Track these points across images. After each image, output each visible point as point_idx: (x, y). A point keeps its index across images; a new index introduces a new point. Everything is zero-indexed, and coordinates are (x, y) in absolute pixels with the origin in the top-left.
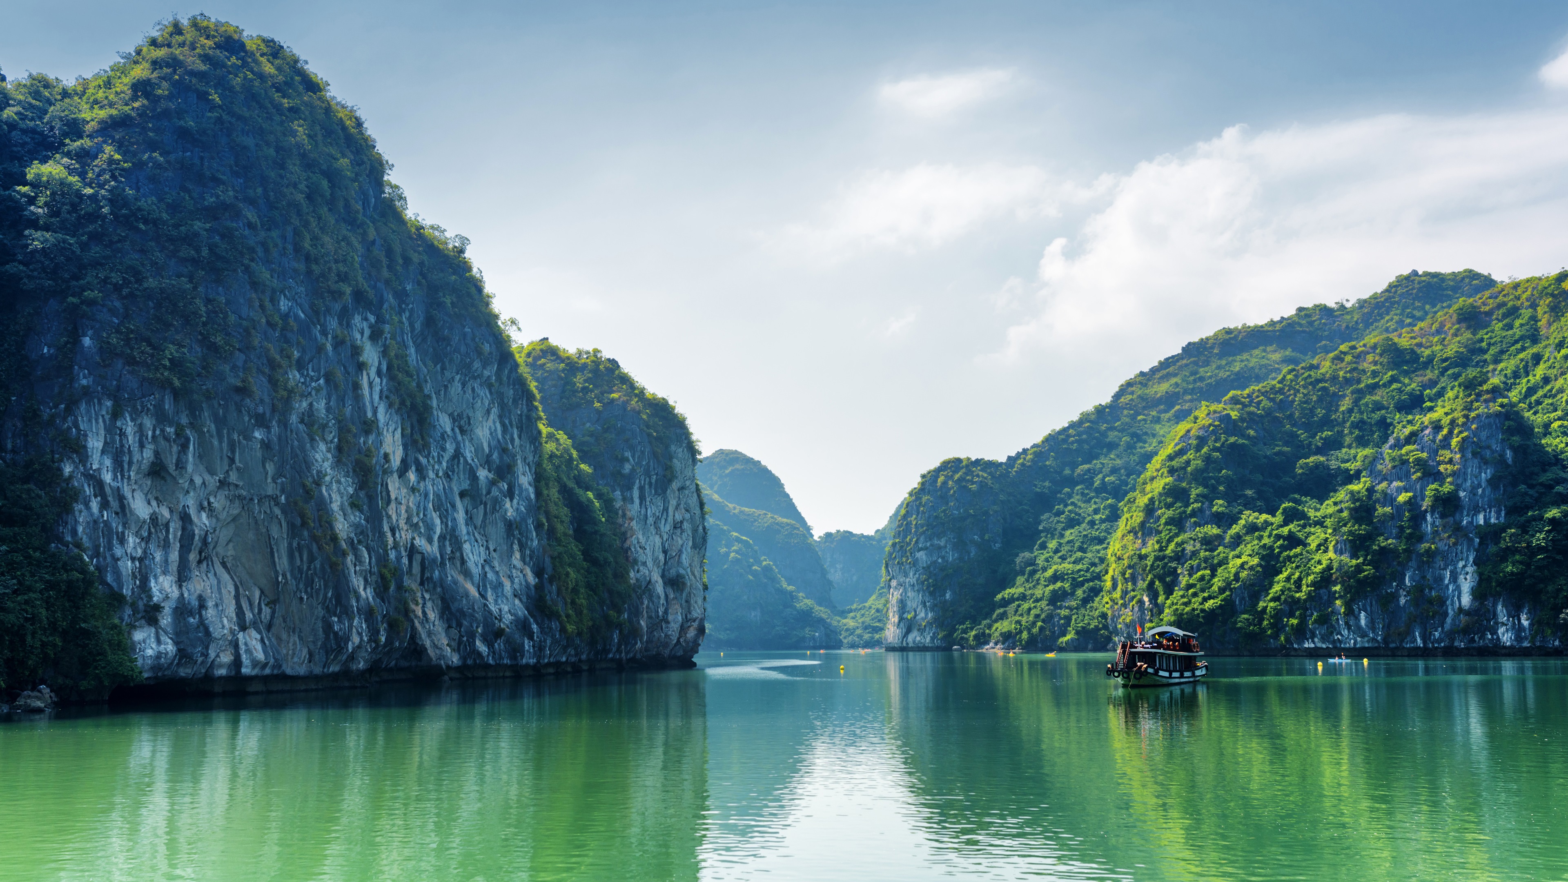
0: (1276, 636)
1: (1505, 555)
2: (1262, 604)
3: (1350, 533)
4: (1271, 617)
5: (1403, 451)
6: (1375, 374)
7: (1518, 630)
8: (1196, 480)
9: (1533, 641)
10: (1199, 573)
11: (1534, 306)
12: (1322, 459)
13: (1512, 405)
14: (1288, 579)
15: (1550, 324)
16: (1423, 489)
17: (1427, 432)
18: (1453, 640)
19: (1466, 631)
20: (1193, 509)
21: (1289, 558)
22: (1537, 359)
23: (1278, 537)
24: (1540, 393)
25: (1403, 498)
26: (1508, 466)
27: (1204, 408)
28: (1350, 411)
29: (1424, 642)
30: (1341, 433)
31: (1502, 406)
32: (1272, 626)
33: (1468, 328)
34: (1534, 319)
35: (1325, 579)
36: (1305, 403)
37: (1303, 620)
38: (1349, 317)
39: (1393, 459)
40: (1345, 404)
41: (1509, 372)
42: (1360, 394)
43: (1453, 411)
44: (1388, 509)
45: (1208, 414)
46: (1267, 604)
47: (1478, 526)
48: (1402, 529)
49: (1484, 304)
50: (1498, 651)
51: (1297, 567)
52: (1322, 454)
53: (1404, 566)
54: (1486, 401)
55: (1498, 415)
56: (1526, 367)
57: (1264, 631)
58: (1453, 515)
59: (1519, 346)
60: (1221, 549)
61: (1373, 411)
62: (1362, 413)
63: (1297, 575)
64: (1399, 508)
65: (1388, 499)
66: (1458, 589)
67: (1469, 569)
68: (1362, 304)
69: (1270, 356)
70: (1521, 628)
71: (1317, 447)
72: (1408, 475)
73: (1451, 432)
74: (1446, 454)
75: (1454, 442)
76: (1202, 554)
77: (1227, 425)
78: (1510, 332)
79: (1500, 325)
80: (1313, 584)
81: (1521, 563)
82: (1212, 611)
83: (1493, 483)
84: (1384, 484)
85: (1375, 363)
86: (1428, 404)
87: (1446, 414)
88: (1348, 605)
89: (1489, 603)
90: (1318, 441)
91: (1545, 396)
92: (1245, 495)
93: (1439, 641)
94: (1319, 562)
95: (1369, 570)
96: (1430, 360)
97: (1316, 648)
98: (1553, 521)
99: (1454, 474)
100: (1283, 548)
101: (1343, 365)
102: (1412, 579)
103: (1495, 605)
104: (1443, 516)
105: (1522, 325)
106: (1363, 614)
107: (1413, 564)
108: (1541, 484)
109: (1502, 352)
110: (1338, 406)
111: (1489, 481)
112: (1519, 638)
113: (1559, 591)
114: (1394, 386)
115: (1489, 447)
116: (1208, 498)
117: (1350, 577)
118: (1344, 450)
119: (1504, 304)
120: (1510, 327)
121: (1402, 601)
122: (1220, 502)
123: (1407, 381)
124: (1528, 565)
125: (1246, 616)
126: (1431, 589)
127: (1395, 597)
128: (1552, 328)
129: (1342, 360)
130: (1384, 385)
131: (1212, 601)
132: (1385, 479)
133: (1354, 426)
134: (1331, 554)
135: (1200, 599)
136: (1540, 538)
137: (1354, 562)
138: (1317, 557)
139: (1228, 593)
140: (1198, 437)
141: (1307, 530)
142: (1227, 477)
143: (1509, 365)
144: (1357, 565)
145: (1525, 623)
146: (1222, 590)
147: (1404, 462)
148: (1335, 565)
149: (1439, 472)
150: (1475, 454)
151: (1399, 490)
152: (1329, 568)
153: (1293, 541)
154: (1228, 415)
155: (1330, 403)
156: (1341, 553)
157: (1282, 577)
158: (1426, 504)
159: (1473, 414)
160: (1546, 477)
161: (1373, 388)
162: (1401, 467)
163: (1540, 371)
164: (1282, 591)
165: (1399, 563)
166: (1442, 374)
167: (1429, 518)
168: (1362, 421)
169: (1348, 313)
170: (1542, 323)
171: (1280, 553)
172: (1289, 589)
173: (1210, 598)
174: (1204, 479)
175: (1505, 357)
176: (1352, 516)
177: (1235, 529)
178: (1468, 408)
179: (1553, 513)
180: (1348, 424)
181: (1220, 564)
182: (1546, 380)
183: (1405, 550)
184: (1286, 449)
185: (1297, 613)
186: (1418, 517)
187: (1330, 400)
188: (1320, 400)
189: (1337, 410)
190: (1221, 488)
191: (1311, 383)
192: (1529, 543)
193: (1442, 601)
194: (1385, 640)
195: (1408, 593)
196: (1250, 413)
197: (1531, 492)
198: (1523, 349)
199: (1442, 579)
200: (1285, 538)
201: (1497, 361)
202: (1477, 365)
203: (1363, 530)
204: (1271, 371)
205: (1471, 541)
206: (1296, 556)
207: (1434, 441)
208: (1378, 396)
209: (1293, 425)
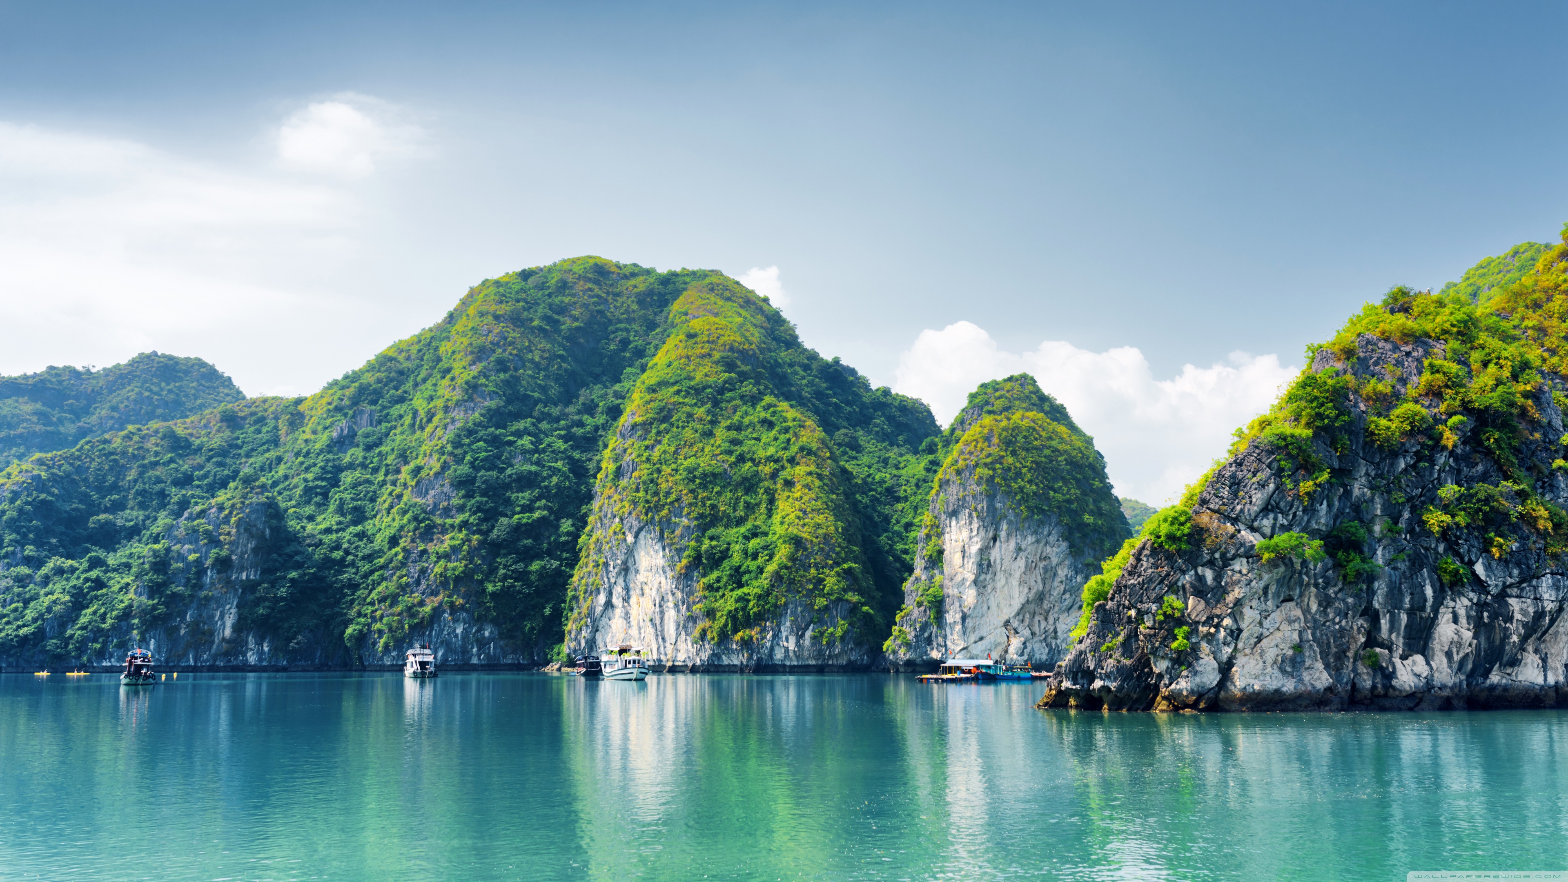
0: (78, 657)
1: (258, 602)
2: (69, 632)
3: (150, 580)
4: (77, 642)
5: (195, 523)
6: (156, 454)
7: (261, 653)
8: (9, 527)
9: (270, 662)
10: (13, 606)
11: (276, 418)
12: (111, 517)
13: (274, 498)
14: (95, 613)
15: (287, 435)
16: (207, 552)
17: (213, 510)
18: (215, 660)
19: (226, 654)
20: (7, 552)
21: (96, 597)
22: (279, 460)
23: (87, 580)
24: (281, 486)
25: (192, 557)
26: (266, 540)
27: (15, 466)
28: (136, 481)
29: (195, 662)
30: (125, 498)
31: (267, 498)
32: (77, 649)
33: (228, 427)
34: (276, 428)
35: (127, 614)
36: (99, 470)
37: (105, 645)
38: (95, 382)
39: (187, 529)
40: (132, 475)
41: (257, 466)
42: (144, 469)
43: (233, 497)
44: (180, 565)
45: (20, 472)
46: (74, 632)
47: (242, 581)
48: (189, 579)
49: (241, 410)
50: (246, 668)
51: (103, 604)
52: (110, 514)
53: (187, 607)
54: (257, 493)
55: (264, 504)
56: (270, 464)
57: (69, 653)
58: (226, 572)
59: (265, 447)
60: (31, 586)
61: (155, 484)
62: (145, 484)
63: (103, 610)
64: (188, 565)
65: (181, 557)
66: (224, 624)
67: (233, 611)
68: (107, 372)
69: (22, 407)
70: (263, 652)
71: (106, 506)
72: (197, 541)
73: (231, 513)
74: (226, 528)
75: (233, 520)
76: (16, 590)
77: (39, 484)
78: (260, 436)
79: (252, 429)
80: (117, 617)
81: (268, 607)
82: (26, 637)
83: (255, 550)
84: (178, 546)
85: (157, 445)
86: (197, 482)
87: (228, 499)
88: (142, 634)
89: (244, 635)
90: (107, 501)
91: (285, 489)
92: (49, 543)
93: (206, 661)
94: (122, 601)
95: (162, 609)
96: (199, 449)
97: (112, 666)
98: (292, 580)
99: (230, 543)
100: (91, 589)
101: (131, 443)
102: (191, 616)
103: (247, 637)
104: (219, 572)
105: (268, 432)
106: (153, 641)
107: (194, 605)
108: (287, 554)
109: (253, 450)
110: (125, 475)
111: (253, 550)
112: (260, 659)
113: (291, 627)
114: (173, 465)
115: (255, 526)
116: (21, 543)
117: (144, 612)
118: (128, 511)
119: (255, 413)
120: (259, 432)
121: (182, 632)
122: (31, 547)
123: (181, 462)
124: (273, 609)
125: (54, 641)
126: (205, 624)
127: (177, 628)
128: (289, 438)
129: (131, 439)
130: (164, 464)
131: (26, 629)
132: (179, 542)
133: (138, 493)
134: (131, 595)
135: (14, 627)
136: (283, 591)
137: (151, 602)
138: (120, 597)
139: (39, 622)
140: (13, 492)
141: (109, 574)
142: (37, 527)
143: (258, 460)
144: (153, 605)
145: (266, 649)
146: (35, 620)
147: (195, 531)
148: (135, 604)
149: (219, 541)
150: (246, 530)
151: (190, 551)
152: (130, 606)
153: (99, 584)
154: (39, 475)
155: (119, 472)
156: (141, 595)
157: (89, 611)
158: (208, 563)
159: (247, 502)
160: (289, 550)
161: (155, 464)
162: (193, 535)
163: (281, 470)
164: (90, 622)
165: (184, 604)
166: (208, 460)
167: (209, 573)
168: (145, 490)
169: (94, 378)
170: (282, 432)
171: (88, 593)
172: (96, 621)
173: (24, 626)
174: (17, 527)
175: (255, 454)
176: (151, 568)
177: (44, 570)
178: (244, 497)
179: (293, 574)
180: (133, 491)
181: (32, 599)
182: (286, 477)
183: (190, 596)
184: (81, 506)
185: (101, 640)
186: (201, 572)
187: (119, 470)
188: (111, 469)
189: (124, 479)
190: (31, 536)
191: (105, 455)
192: (275, 594)
193: (211, 633)
194: (167, 661)
195: (188, 626)
196: (53, 474)
197: (280, 559)
198: (268, 450)
199: (213, 616)
200: (93, 581)
201: (248, 456)
202: (233, 457)
203: (160, 579)
204: (23, 421)
205: (237, 590)
206: (102, 595)
207: (218, 518)
208: (159, 472)
209: (87, 487)
